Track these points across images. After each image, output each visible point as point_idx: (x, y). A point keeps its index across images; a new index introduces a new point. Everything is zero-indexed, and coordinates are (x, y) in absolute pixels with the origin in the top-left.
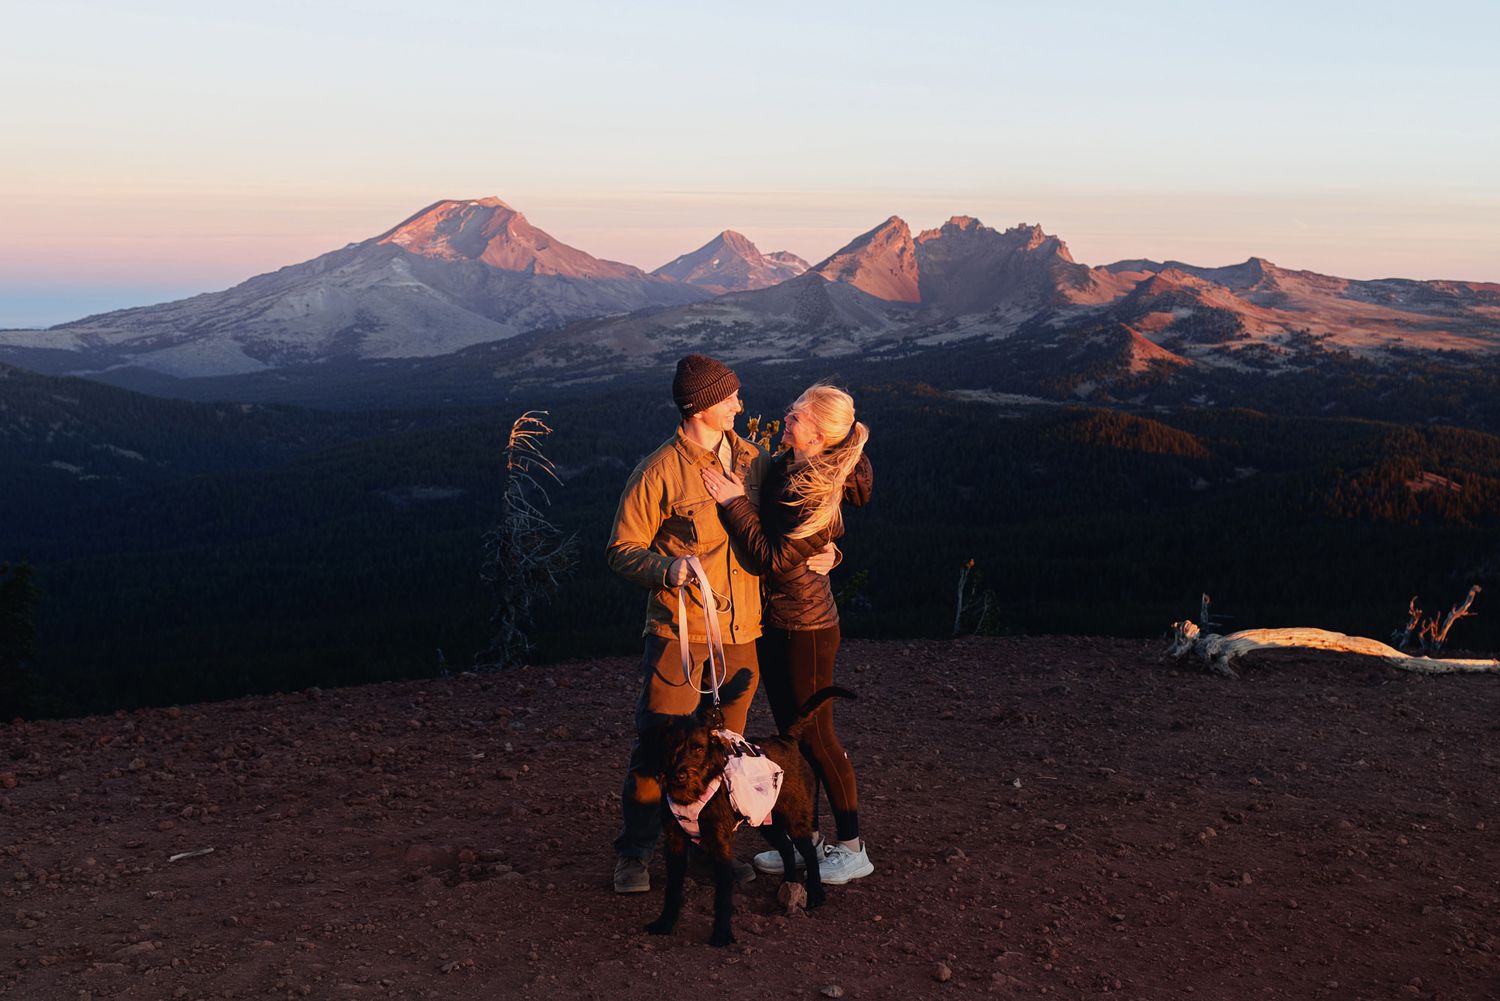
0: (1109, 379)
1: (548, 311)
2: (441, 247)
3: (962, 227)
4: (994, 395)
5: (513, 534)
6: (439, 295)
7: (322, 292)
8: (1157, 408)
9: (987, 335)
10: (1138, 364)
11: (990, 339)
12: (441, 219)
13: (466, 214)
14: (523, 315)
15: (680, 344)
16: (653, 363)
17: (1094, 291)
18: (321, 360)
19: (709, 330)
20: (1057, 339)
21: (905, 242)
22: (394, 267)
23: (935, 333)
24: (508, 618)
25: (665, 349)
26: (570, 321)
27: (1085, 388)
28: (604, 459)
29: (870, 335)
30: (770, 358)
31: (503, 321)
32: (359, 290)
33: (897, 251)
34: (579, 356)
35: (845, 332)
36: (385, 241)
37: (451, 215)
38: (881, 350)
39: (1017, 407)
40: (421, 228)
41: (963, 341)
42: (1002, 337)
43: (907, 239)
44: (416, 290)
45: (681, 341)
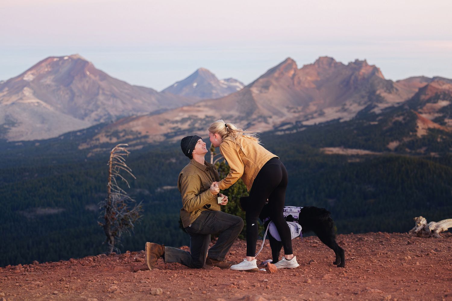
0: (406, 140)
1: (106, 113)
2: (49, 81)
3: (325, 62)
4: (345, 150)
5: (113, 203)
6: (48, 107)
8: (433, 154)
9: (340, 119)
10: (421, 131)
11: (342, 121)
12: (49, 67)
13: (62, 63)
14: (93, 115)
15: (177, 128)
16: (163, 139)
17: (396, 93)
19: (192, 120)
20: (378, 119)
21: (295, 71)
22: (25, 92)
23: (312, 118)
24: (111, 242)
25: (169, 131)
26: (118, 118)
27: (393, 145)
28: (138, 190)
29: (278, 120)
31: (83, 119)
32: (6, 105)
33: (291, 76)
34: (124, 136)
35: (264, 119)
36: (20, 79)
37: (54, 64)
38: (284, 128)
39: (357, 156)
40: (39, 71)
41: (327, 122)
42: (347, 119)
43: (296, 69)
44: (36, 104)
45: (177, 127)
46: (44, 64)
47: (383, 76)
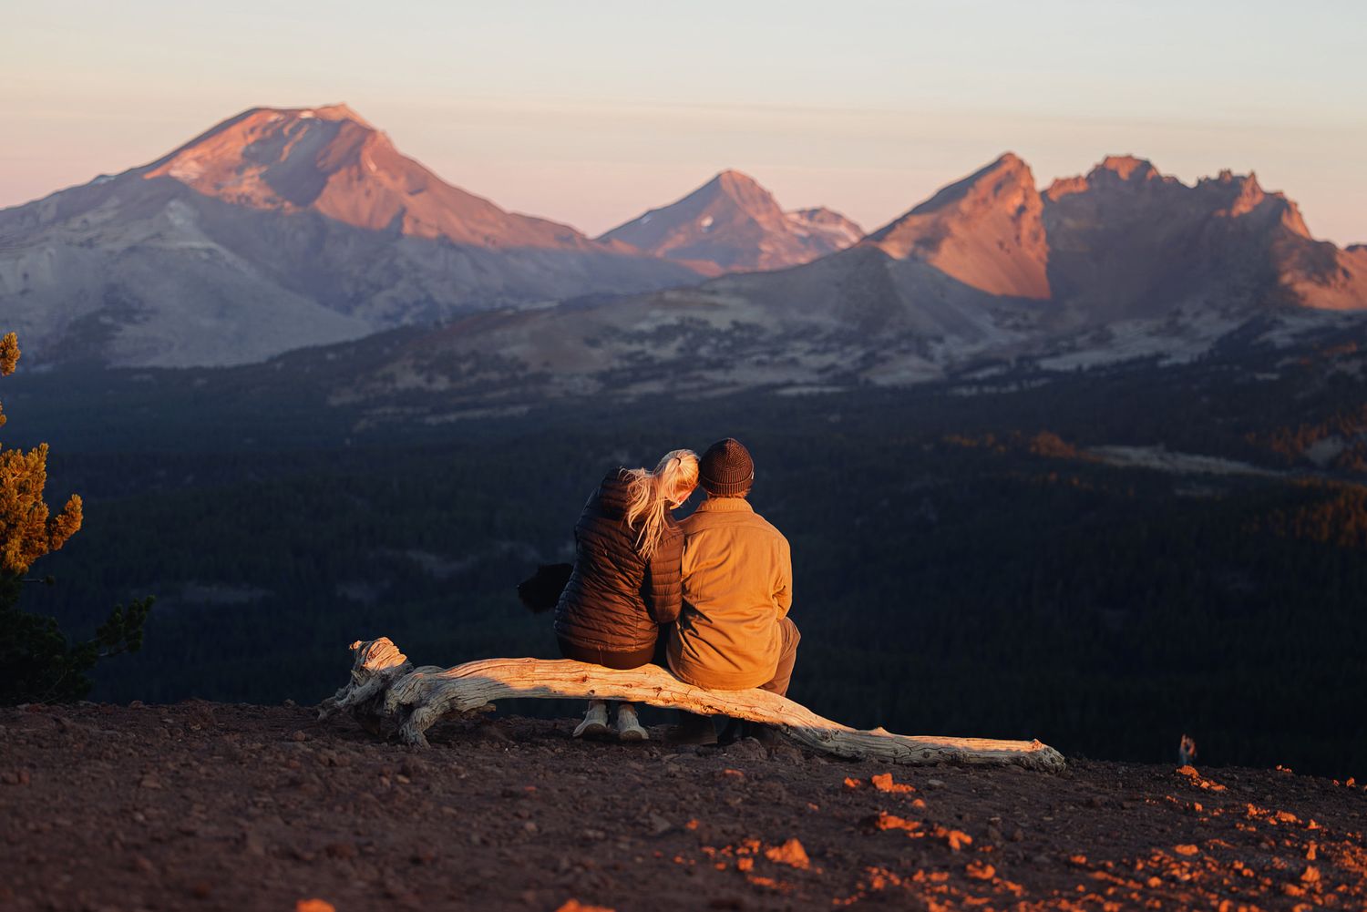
1: (423, 296)
2: (249, 185)
3: (1124, 174)
4: (1169, 456)
6: (243, 265)
7: (50, 255)
9: (1160, 356)
11: (1164, 363)
12: (251, 139)
13: (293, 132)
14: (381, 301)
15: (640, 357)
16: (594, 387)
17: (1344, 285)
18: (44, 368)
19: (690, 335)
20: (1279, 365)
21: (1026, 197)
22: (171, 216)
23: (1072, 349)
25: (616, 364)
27: (1325, 449)
28: (506, 546)
29: (961, 350)
30: (790, 384)
31: (347, 310)
32: (111, 253)
33: (1011, 211)
34: (471, 373)
35: (919, 344)
36: (157, 173)
37: (269, 133)
38: (980, 375)
39: (1207, 478)
40: (218, 152)
41: (1118, 364)
42: (1185, 360)
43: (1028, 191)
44: (205, 256)
45: (642, 352)
46: (235, 130)
47: (1306, 229)
